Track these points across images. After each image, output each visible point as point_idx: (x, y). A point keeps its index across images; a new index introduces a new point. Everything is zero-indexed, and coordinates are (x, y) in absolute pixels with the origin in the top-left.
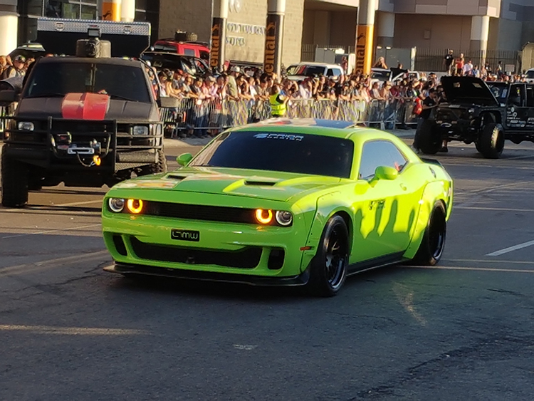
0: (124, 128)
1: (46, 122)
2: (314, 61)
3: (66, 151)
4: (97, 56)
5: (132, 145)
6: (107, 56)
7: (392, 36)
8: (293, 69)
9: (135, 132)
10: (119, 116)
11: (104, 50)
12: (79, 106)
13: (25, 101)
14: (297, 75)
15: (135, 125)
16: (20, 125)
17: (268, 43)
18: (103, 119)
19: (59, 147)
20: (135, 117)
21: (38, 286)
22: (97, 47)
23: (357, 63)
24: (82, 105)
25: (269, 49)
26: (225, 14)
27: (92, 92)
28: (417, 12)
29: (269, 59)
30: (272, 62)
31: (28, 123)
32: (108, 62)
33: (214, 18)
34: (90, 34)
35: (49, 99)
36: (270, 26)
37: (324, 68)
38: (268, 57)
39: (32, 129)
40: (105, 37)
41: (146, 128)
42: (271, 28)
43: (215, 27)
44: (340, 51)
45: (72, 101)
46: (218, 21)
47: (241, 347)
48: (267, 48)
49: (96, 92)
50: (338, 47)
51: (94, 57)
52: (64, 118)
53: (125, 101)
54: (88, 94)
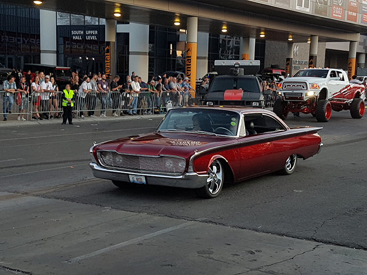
0: (249, 103)
1: (218, 101)
4: (238, 75)
6: (242, 75)
7: (364, 63)
9: (253, 104)
10: (247, 98)
11: (241, 72)
12: (231, 95)
15: (253, 102)
16: (207, 103)
18: (240, 100)
22: (238, 71)
23: (348, 74)
26: (292, 56)
27: (236, 89)
31: (210, 102)
32: (242, 77)
34: (236, 66)
35: (220, 93)
39: (212, 104)
40: (241, 67)
41: (258, 103)
42: (312, 62)
43: (288, 62)
45: (228, 93)
47: (297, 191)
49: (238, 89)
52: (225, 100)
53: (249, 93)
54: (234, 90)
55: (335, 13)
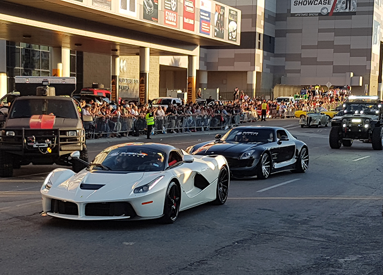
0: (64, 132)
1: (21, 131)
2: (166, 96)
3: (33, 146)
4: (48, 95)
5: (68, 141)
6: (53, 95)
7: (206, 82)
8: (155, 101)
9: (69, 134)
10: (61, 126)
11: (51, 92)
12: (38, 122)
13: (9, 120)
14: (157, 104)
15: (69, 131)
16: (7, 133)
17: (141, 88)
18: (52, 128)
19: (28, 144)
20: (70, 126)
21: (17, 217)
22: (48, 91)
23: (188, 97)
24: (40, 121)
25: (142, 91)
26: (118, 74)
27: (45, 114)
28: (219, 70)
29: (142, 96)
30: (144, 97)
31: (11, 132)
32: (54, 98)
33: (112, 76)
34: (44, 84)
35: (22, 119)
36: (142, 79)
37: (171, 100)
38: (141, 95)
39: (14, 135)
40: (51, 85)
41: (75, 132)
42: (142, 80)
43: (113, 81)
44: (180, 91)
45: (34, 120)
46: (114, 77)
47: (127, 244)
48: (141, 90)
49: (48, 114)
50: (178, 90)
51: (46, 96)
52: (31, 128)
53: (63, 119)
54: (43, 115)
55: (168, 20)
